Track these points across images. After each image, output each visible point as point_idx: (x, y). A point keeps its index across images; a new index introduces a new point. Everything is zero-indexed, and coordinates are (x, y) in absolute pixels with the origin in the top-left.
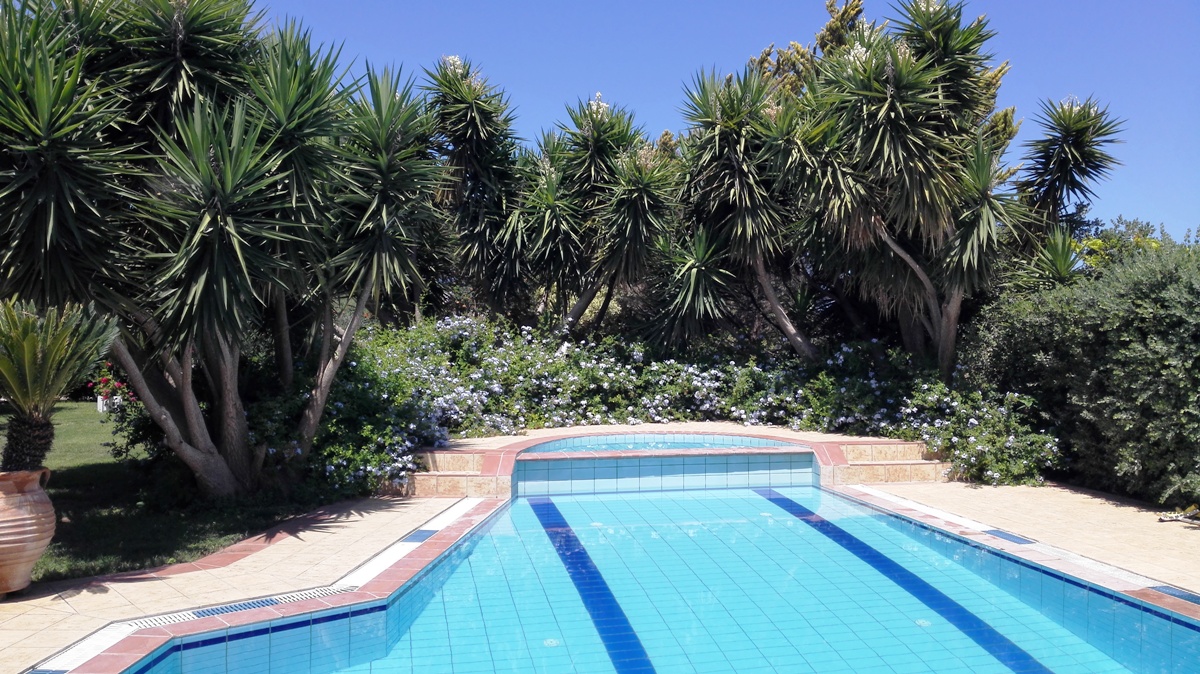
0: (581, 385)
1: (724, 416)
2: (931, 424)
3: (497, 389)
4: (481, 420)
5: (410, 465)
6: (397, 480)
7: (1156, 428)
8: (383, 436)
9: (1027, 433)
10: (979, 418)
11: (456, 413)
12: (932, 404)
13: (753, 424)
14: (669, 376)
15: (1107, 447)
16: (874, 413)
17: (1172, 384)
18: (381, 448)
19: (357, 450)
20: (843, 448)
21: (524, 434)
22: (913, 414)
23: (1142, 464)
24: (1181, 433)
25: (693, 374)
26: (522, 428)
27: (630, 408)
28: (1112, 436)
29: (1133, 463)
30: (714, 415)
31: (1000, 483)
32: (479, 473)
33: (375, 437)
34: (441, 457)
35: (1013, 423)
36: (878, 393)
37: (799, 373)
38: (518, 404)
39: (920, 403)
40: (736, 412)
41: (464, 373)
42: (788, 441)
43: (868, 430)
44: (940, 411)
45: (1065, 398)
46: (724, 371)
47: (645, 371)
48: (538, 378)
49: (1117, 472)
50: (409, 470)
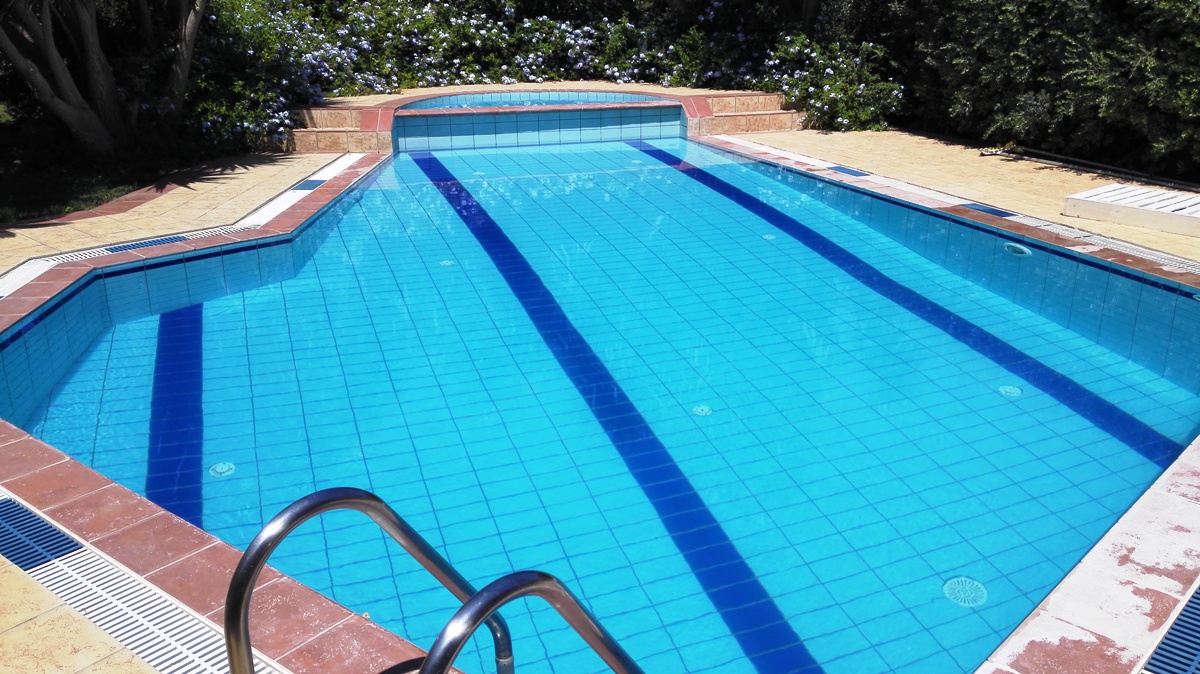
0: (453, 42)
1: (598, 75)
2: (791, 75)
3: (366, 46)
4: (352, 79)
5: (287, 121)
6: (276, 136)
7: (988, 71)
8: (256, 92)
9: (876, 81)
10: (834, 68)
11: (326, 70)
12: (793, 56)
13: (625, 82)
14: (541, 34)
15: (945, 91)
16: (739, 66)
17: (1007, 29)
18: (255, 104)
19: (231, 107)
20: (709, 101)
21: (399, 93)
22: (775, 66)
23: (973, 106)
24: (1009, 75)
25: (566, 31)
26: (396, 88)
27: (504, 67)
28: (950, 81)
29: (965, 105)
30: (588, 74)
31: (848, 128)
32: (358, 129)
33: (247, 93)
34: (316, 113)
35: (865, 72)
36: (744, 47)
37: (671, 28)
38: (389, 62)
39: (782, 54)
40: (609, 70)
41: (329, 29)
42: (659, 96)
43: (733, 83)
44: (800, 62)
45: (914, 46)
46: (597, 28)
47: (517, 28)
48: (407, 35)
49: (951, 113)
50: (286, 126)
